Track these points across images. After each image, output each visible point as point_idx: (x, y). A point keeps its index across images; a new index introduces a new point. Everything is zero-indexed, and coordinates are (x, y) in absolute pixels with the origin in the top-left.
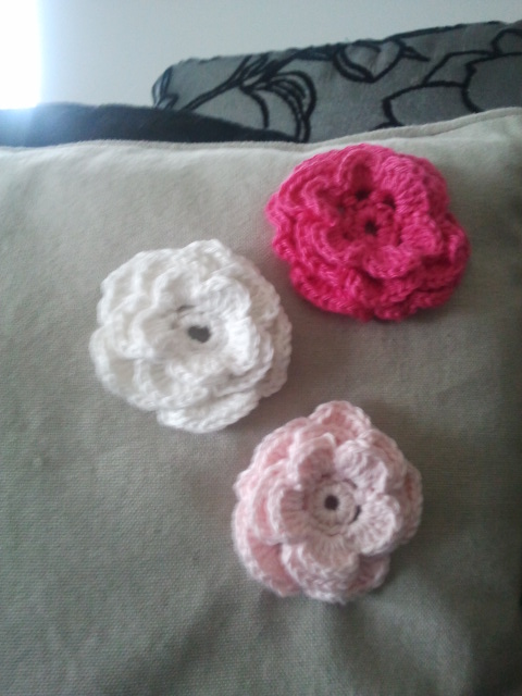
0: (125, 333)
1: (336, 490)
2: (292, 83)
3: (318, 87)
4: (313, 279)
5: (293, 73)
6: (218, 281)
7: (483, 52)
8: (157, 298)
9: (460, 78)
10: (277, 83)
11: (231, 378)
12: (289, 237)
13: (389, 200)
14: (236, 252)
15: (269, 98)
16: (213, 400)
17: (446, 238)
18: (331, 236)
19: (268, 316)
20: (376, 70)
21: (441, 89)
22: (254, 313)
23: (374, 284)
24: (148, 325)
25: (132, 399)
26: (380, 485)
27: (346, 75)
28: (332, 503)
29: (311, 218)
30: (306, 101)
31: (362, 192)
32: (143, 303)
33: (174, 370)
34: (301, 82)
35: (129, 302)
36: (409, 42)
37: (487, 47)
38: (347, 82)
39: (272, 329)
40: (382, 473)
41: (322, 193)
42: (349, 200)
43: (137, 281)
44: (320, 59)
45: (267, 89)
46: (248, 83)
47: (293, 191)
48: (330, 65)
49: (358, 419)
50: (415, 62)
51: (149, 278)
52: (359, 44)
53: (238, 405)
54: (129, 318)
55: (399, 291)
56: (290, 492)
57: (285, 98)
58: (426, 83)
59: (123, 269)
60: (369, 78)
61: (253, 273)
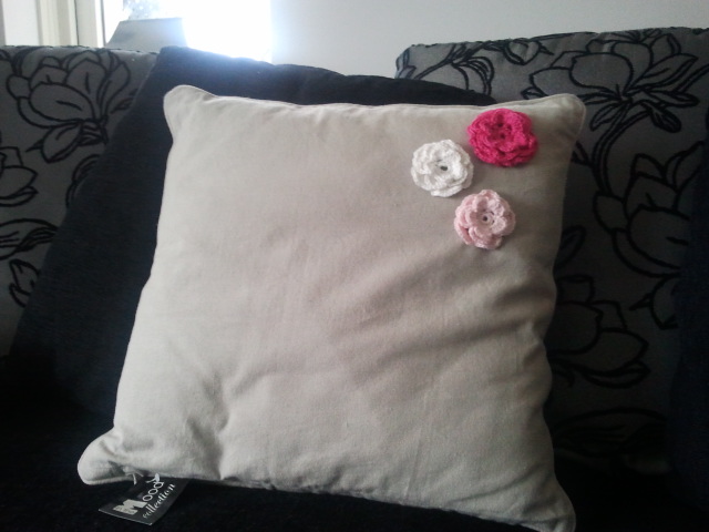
0: (422, 168)
1: (487, 215)
2: (480, 63)
3: (495, 66)
4: (482, 153)
5: (482, 58)
6: (451, 151)
7: (580, 52)
8: (431, 157)
9: (568, 66)
10: (472, 63)
11: (454, 181)
12: (475, 139)
13: (510, 127)
14: (457, 143)
15: (468, 71)
16: (448, 187)
17: (528, 140)
18: (489, 138)
19: (466, 163)
20: (526, 58)
21: (559, 71)
22: (462, 162)
23: (502, 154)
24: (429, 165)
25: (423, 187)
26: (502, 214)
27: (510, 60)
28: (486, 219)
29: (482, 132)
30: (489, 74)
31: (500, 125)
32: (426, 159)
33: (437, 178)
34: (486, 63)
35: (422, 159)
36: (544, 43)
37: (583, 49)
38: (511, 64)
39: (468, 167)
40: (503, 210)
41: (486, 124)
42: (496, 127)
43: (425, 152)
44: (495, 50)
45: (467, 66)
46: (455, 62)
47: (476, 124)
48: (501, 54)
49: (495, 195)
50: (546, 56)
51: (428, 151)
52: (516, 41)
53: (456, 189)
54: (422, 163)
55: (511, 156)
56: (473, 213)
57: (477, 71)
58: (551, 67)
59: (419, 150)
60: (522, 63)
61: (462, 150)
